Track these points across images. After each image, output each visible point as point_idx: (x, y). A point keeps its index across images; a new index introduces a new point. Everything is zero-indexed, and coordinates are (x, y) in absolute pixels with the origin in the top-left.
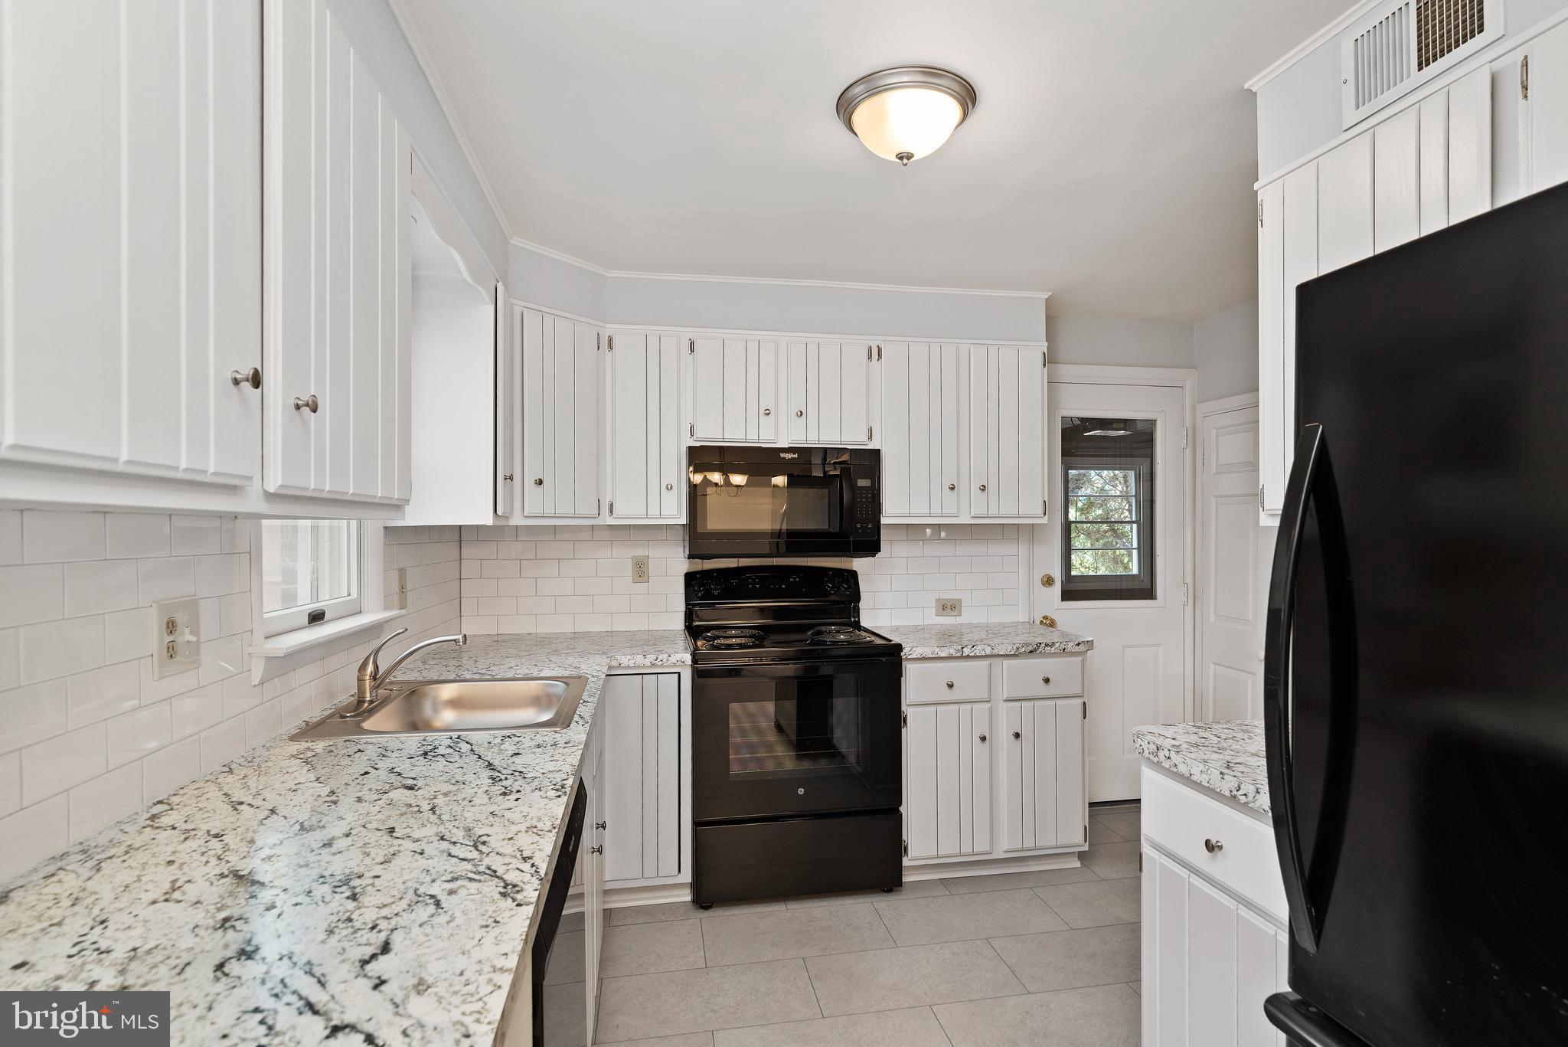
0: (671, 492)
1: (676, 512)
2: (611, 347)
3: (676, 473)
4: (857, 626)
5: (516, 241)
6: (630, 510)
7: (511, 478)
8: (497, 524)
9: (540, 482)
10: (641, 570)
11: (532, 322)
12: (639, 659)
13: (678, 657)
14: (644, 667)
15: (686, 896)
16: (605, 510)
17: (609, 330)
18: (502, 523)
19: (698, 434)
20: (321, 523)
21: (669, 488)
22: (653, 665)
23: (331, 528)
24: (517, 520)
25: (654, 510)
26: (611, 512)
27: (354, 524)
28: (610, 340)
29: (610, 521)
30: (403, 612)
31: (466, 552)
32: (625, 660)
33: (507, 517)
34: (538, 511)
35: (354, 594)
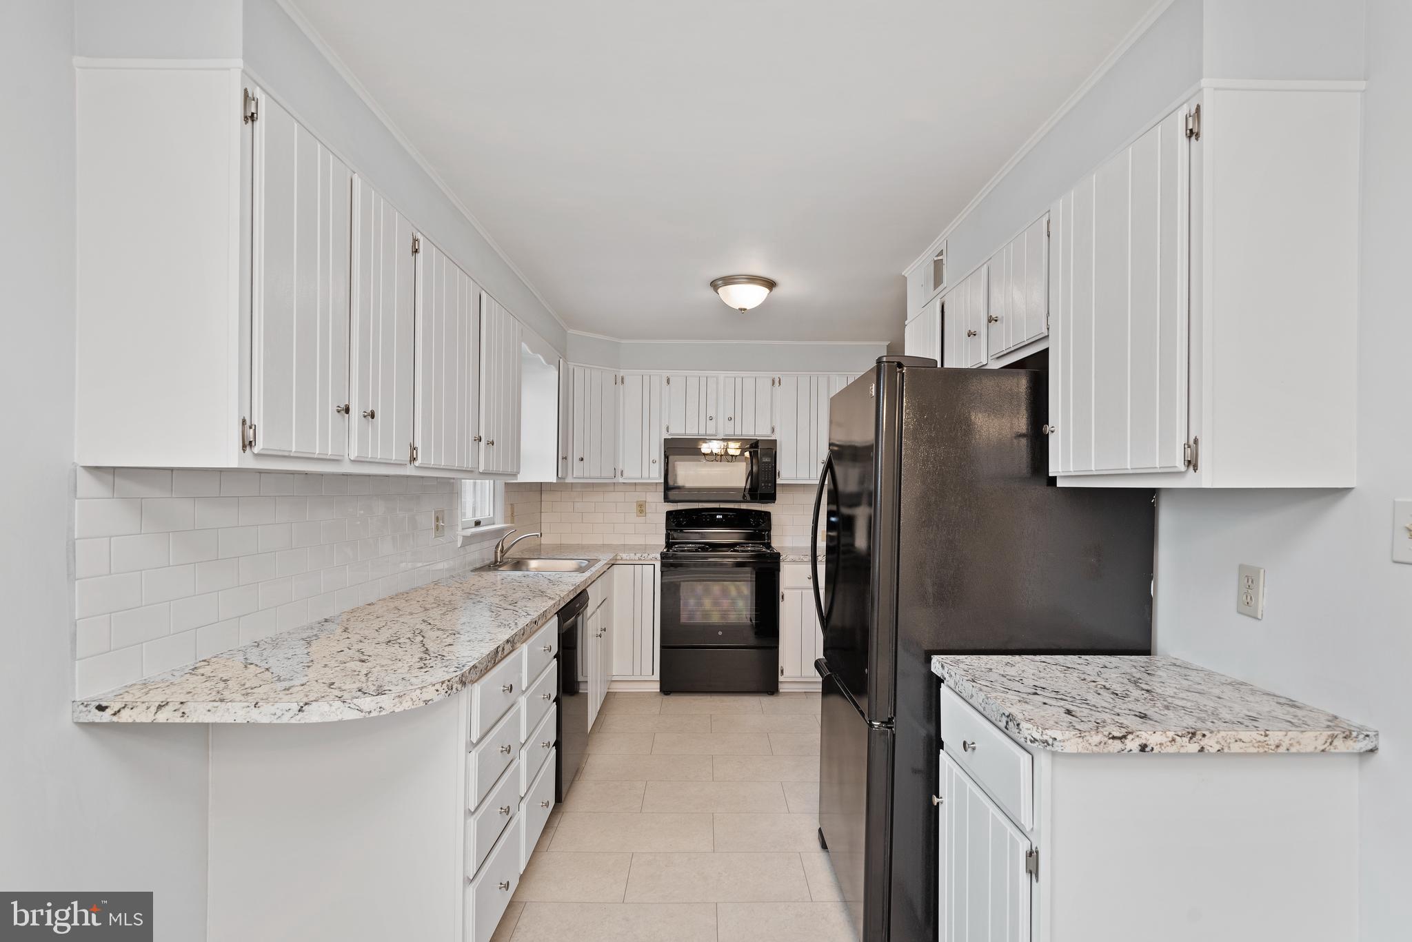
0: (655, 465)
1: (657, 475)
2: (623, 382)
3: (657, 453)
4: (768, 546)
5: (570, 331)
6: (632, 473)
7: (566, 458)
8: (559, 481)
9: (582, 459)
10: (641, 508)
11: (579, 373)
12: (632, 555)
13: (654, 555)
14: (635, 560)
15: (656, 687)
16: (618, 474)
17: (622, 373)
18: (562, 481)
19: (671, 431)
20: (477, 481)
21: (654, 462)
22: (640, 559)
23: (482, 483)
24: (569, 480)
25: (645, 474)
26: (622, 475)
27: (492, 482)
28: (622, 379)
29: (621, 480)
30: (513, 525)
31: (544, 496)
32: (624, 556)
33: (564, 479)
34: (581, 475)
35: (492, 515)
